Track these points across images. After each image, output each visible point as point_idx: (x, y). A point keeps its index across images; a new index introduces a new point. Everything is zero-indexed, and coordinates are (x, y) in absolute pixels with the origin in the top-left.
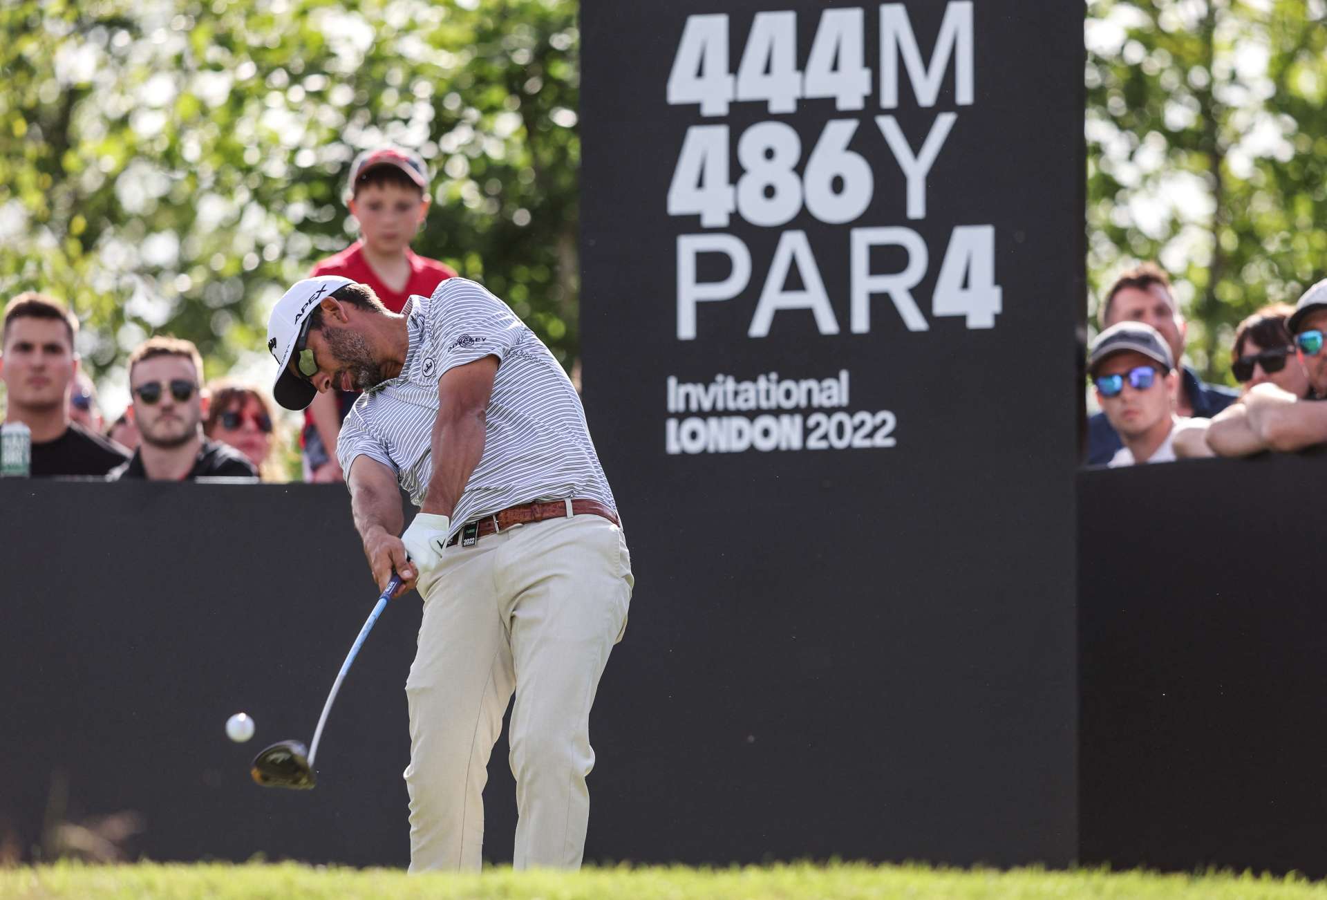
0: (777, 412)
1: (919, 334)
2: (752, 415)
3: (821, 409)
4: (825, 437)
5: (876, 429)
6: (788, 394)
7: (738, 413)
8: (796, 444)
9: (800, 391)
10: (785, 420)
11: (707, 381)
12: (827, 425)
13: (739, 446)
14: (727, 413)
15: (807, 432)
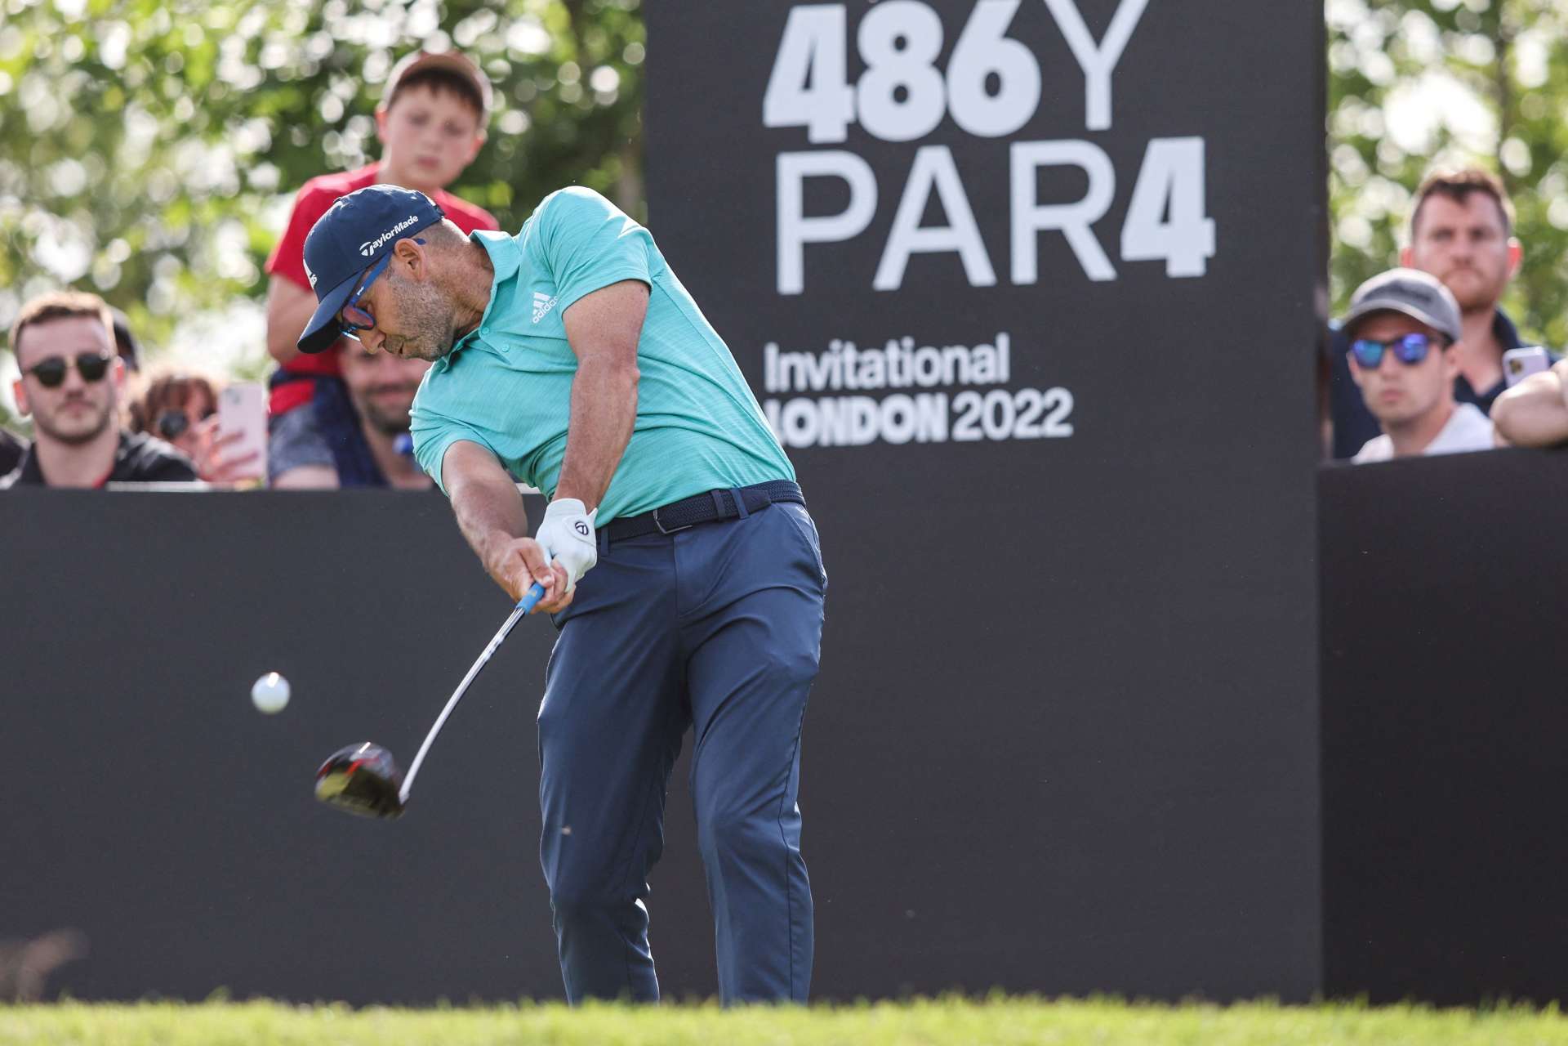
0: (913, 391)
1: (1103, 284)
2: (879, 395)
3: (972, 387)
4: (978, 424)
5: (1046, 413)
6: (928, 367)
7: (861, 392)
8: (939, 433)
9: (943, 362)
10: (924, 400)
11: (818, 350)
12: (982, 407)
13: (863, 436)
14: (846, 392)
15: (953, 417)
